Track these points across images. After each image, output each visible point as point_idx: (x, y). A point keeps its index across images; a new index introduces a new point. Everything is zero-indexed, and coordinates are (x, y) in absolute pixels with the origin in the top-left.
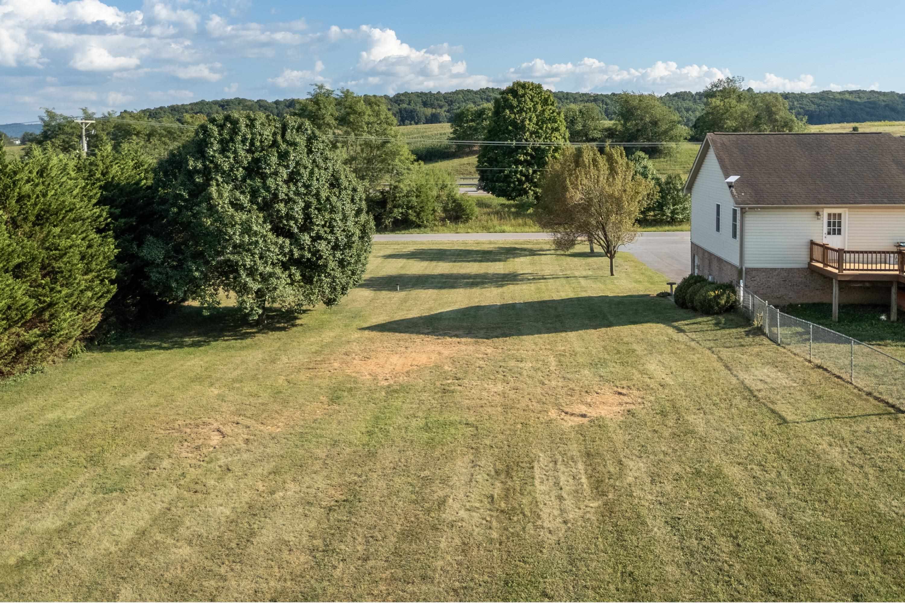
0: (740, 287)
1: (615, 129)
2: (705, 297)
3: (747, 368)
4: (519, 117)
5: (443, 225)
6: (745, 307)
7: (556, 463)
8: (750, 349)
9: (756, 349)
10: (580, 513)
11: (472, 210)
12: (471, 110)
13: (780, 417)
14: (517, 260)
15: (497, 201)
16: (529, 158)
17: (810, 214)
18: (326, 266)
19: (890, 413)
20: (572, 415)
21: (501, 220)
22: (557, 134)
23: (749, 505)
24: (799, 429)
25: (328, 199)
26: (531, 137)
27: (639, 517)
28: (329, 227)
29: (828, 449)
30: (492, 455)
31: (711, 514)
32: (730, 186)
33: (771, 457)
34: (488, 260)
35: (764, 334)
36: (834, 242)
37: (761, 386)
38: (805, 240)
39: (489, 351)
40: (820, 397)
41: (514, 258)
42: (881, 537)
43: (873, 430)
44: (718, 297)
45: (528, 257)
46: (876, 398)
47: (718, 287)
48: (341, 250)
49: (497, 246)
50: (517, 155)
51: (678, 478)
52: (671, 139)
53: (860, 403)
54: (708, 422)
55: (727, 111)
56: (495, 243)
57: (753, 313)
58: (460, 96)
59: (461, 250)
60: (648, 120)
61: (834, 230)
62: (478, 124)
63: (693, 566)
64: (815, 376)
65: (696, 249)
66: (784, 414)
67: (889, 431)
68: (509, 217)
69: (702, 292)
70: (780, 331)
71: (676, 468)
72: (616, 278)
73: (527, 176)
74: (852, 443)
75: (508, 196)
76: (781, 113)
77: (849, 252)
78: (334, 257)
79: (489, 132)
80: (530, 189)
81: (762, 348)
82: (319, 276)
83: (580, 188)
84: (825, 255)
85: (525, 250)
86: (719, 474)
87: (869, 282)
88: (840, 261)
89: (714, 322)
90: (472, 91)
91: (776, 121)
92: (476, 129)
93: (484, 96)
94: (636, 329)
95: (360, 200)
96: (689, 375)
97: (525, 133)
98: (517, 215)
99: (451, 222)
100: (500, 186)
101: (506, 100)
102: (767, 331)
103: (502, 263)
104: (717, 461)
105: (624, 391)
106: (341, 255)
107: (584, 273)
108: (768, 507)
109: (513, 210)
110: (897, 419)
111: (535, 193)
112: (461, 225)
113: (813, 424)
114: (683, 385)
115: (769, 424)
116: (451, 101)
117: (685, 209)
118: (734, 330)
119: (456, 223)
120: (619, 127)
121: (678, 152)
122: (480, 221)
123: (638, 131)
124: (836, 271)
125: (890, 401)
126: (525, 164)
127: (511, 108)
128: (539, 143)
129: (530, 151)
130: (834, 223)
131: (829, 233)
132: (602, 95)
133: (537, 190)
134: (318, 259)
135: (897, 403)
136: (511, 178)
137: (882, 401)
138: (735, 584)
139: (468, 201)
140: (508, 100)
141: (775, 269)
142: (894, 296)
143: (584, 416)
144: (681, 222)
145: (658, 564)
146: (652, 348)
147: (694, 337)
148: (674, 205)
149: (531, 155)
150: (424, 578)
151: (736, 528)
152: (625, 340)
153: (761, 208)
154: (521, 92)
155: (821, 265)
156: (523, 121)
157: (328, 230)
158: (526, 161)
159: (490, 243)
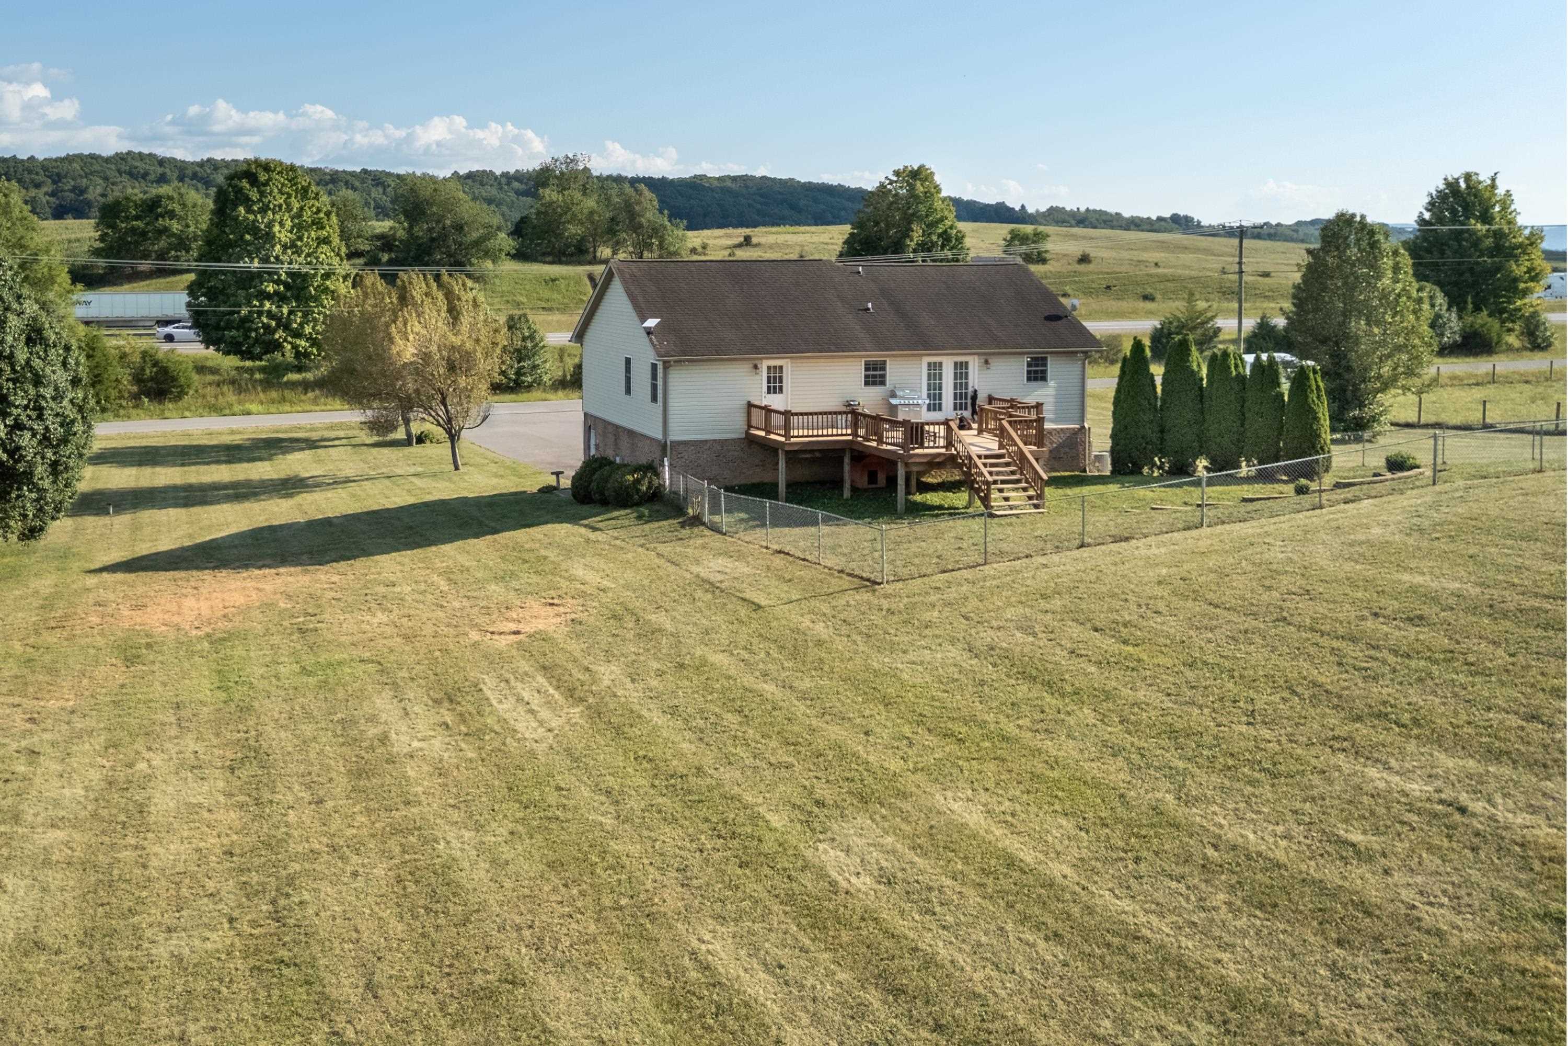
0: (663, 466)
1: (394, 235)
2: (621, 483)
3: (697, 562)
4: (263, 218)
5: (136, 407)
6: (675, 493)
7: (507, 681)
8: (692, 542)
9: (700, 541)
10: (563, 719)
11: (188, 378)
12: (134, 198)
13: (753, 603)
14: (289, 457)
15: (231, 362)
16: (282, 288)
17: (747, 366)
18: (31, 474)
19: (866, 586)
20: (501, 633)
21: (240, 393)
22: (325, 248)
23: (746, 684)
24: (778, 611)
25: (28, 362)
26: (284, 253)
27: (632, 712)
28: (34, 409)
29: (811, 625)
30: (418, 686)
31: (709, 698)
32: (649, 332)
33: (755, 641)
34: (240, 460)
35: (703, 524)
36: (776, 402)
37: (720, 577)
38: (741, 403)
39: (335, 578)
40: (790, 581)
41: (284, 453)
42: (880, 687)
43: (853, 603)
44: (637, 481)
45: (307, 452)
46: (849, 575)
47: (637, 469)
48: (53, 446)
49: (246, 437)
50: (262, 284)
51: (660, 674)
52: (487, 254)
53: (834, 581)
54: (674, 619)
55: (569, 209)
56: (240, 433)
57: (685, 499)
58: (76, 166)
59: (185, 447)
60: (448, 222)
61: (775, 387)
62: (147, 224)
63: (706, 740)
64: (778, 561)
65: (591, 423)
66: (756, 600)
67: (869, 603)
68: (254, 387)
69: (617, 476)
70: (723, 519)
71: (656, 665)
72: (465, 474)
73: (278, 319)
74: (834, 617)
75: (247, 355)
76: (649, 215)
77: (797, 414)
78: (43, 458)
79: (209, 243)
80: (285, 340)
81: (707, 540)
82: (19, 489)
83: (411, 337)
84: (767, 420)
85: (297, 440)
86: (704, 662)
87: (820, 451)
88: (787, 427)
89: (635, 515)
90: (100, 157)
91: (641, 226)
92: (144, 234)
93: (124, 168)
94: (537, 532)
95: (78, 364)
96: (629, 575)
97: (273, 246)
98: (267, 385)
99: (150, 400)
100: (232, 337)
101: (239, 191)
102: (706, 519)
103: (267, 463)
104: (698, 653)
105: (556, 601)
106: (55, 454)
107: (412, 470)
108: (766, 682)
109: (258, 376)
110: (874, 591)
111: (295, 347)
112: (170, 406)
113: (791, 606)
114: (627, 587)
115: (743, 612)
116: (58, 175)
117: (535, 367)
118: (665, 523)
119: (160, 402)
120: (401, 234)
121: (496, 276)
122: (204, 396)
123: (433, 240)
124: (783, 439)
125: (864, 575)
126: (276, 299)
127: (247, 202)
128: (299, 264)
129: (284, 277)
130: (775, 378)
131: (769, 392)
132: (344, 171)
133: (298, 342)
134: (17, 461)
135: (872, 577)
136: (252, 322)
137: (856, 576)
138: (753, 744)
139: (181, 363)
140: (242, 189)
141: (706, 441)
142: (847, 468)
143: (517, 633)
144: (529, 387)
145: (670, 745)
146: (568, 552)
147: (616, 534)
148: (519, 362)
149: (286, 285)
150: (407, 803)
151: (739, 703)
152: (527, 546)
153: (688, 361)
154: (263, 177)
155: (762, 433)
156: (270, 225)
157: (34, 414)
158: (276, 293)
159: (232, 432)
